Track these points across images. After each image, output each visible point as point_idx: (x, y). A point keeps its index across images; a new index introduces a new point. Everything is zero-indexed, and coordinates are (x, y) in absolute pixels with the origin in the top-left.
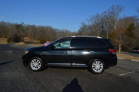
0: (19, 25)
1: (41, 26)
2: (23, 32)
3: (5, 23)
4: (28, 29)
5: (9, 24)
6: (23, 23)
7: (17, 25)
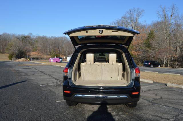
0: (25, 36)
1: (54, 37)
2: (31, 45)
3: (8, 34)
4: (37, 41)
5: (13, 35)
6: (31, 34)
7: (24, 37)
